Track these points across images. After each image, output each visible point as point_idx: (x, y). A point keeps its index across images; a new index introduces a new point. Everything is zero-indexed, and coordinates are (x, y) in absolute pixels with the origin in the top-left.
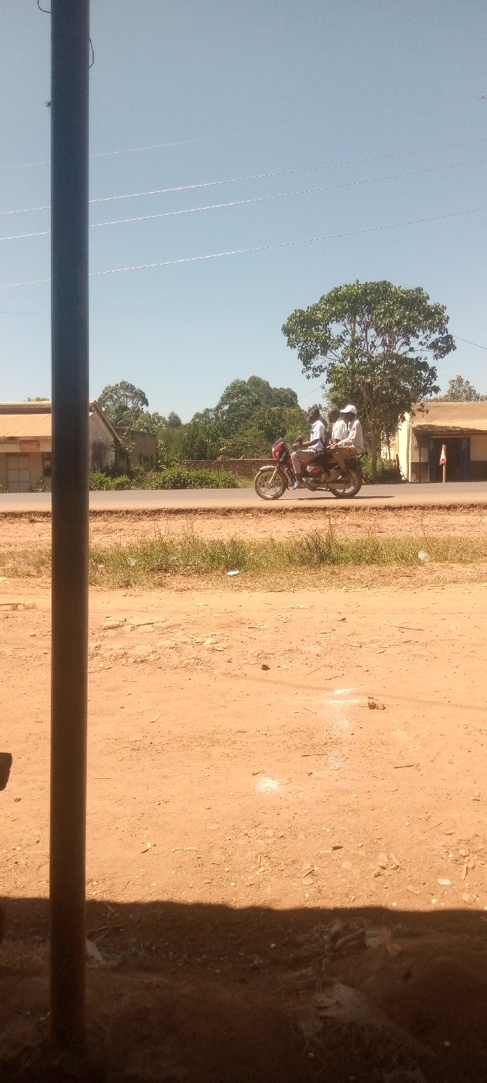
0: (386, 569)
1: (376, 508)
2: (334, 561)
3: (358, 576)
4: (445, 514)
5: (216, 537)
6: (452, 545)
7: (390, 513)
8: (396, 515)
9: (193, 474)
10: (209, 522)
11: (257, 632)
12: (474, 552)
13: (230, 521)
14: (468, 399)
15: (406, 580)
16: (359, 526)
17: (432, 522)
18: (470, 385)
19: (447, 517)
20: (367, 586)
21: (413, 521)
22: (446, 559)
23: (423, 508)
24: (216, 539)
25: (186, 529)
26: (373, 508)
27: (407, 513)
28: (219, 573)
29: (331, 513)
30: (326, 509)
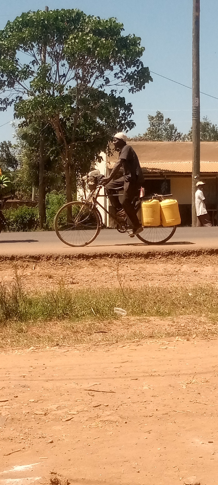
0: (79, 325)
1: (69, 257)
2: (22, 317)
3: (48, 334)
4: (142, 263)
6: (150, 296)
7: (84, 262)
8: (91, 264)
12: (173, 304)
14: (169, 138)
15: (100, 336)
16: (50, 277)
17: (130, 271)
18: (171, 123)
19: (144, 265)
20: (58, 345)
21: (109, 271)
22: (143, 311)
23: (119, 256)
26: (66, 257)
27: (102, 262)
29: (19, 262)
30: (13, 258)
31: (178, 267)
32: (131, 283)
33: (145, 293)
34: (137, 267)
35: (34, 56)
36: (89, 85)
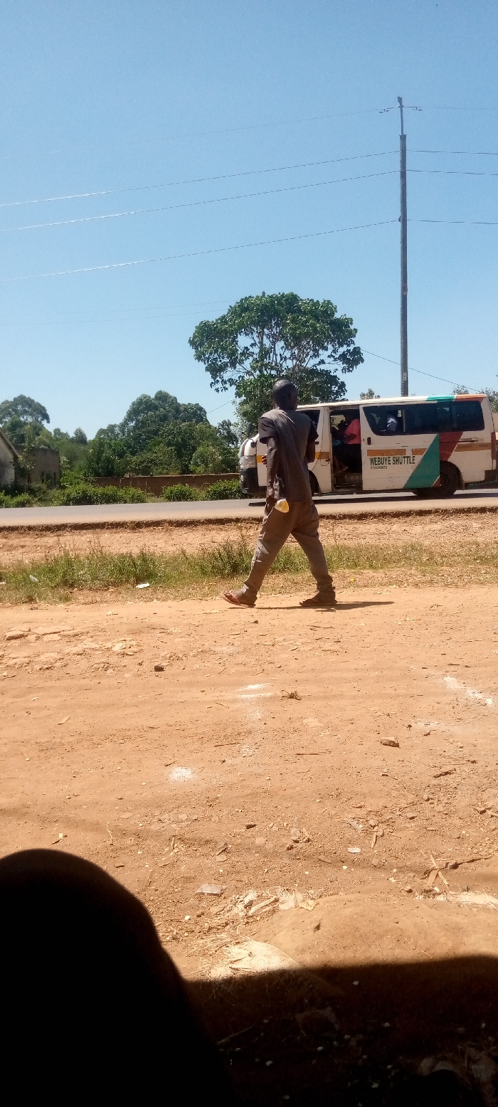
0: (298, 577)
4: (356, 523)
6: (364, 552)
9: (100, 491)
12: (385, 559)
13: (140, 535)
17: (344, 531)
19: (358, 526)
23: (334, 518)
24: (125, 553)
28: (129, 586)
29: (243, 524)
30: (238, 520)
31: (389, 527)
32: (345, 541)
33: (359, 550)
34: (350, 527)
35: (253, 338)
36: (304, 365)
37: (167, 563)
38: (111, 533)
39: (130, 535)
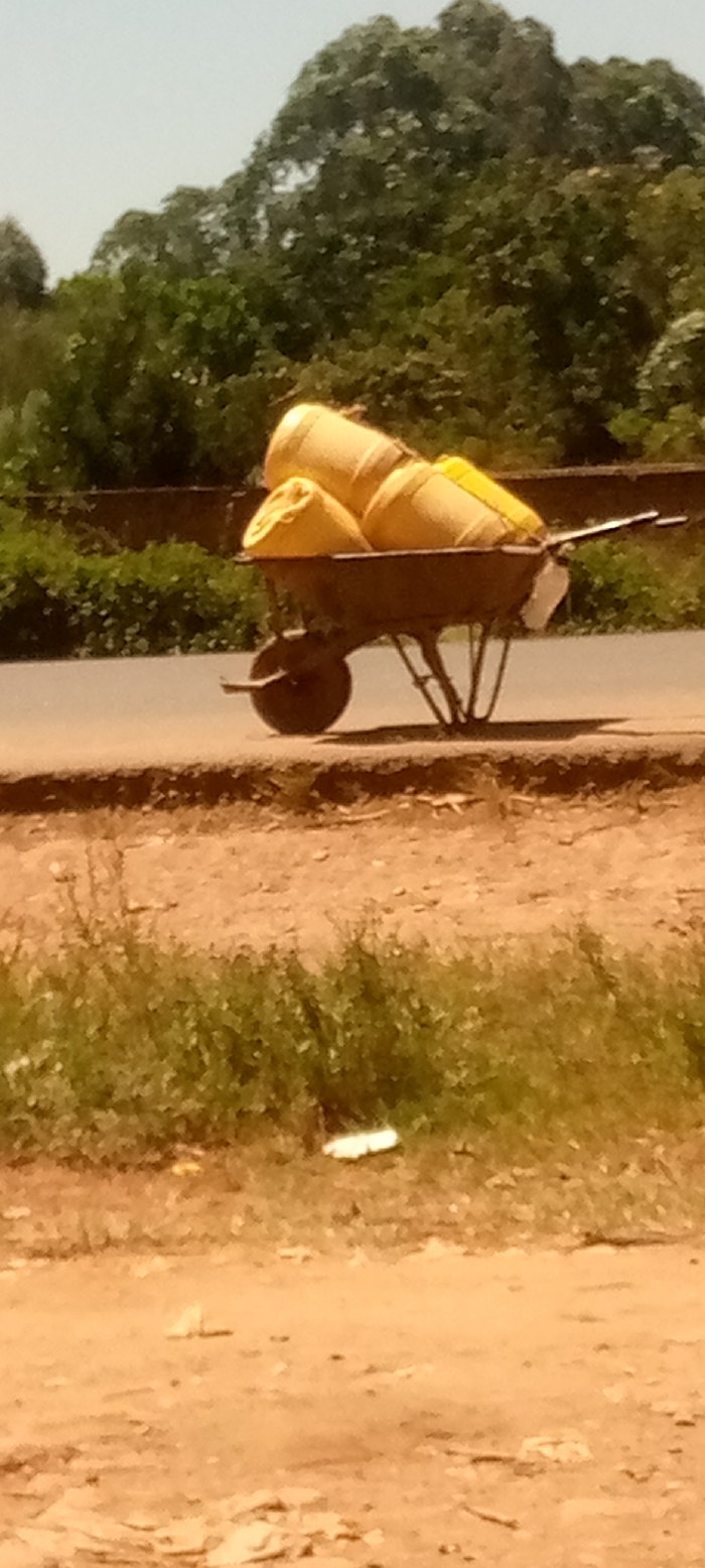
5: (258, 933)
9: (116, 567)
10: (215, 846)
11: (523, 1481)
13: (342, 836)
24: (261, 947)
25: (82, 891)
28: (284, 1142)
37: (492, 1008)
38: (183, 828)
39: (284, 837)
